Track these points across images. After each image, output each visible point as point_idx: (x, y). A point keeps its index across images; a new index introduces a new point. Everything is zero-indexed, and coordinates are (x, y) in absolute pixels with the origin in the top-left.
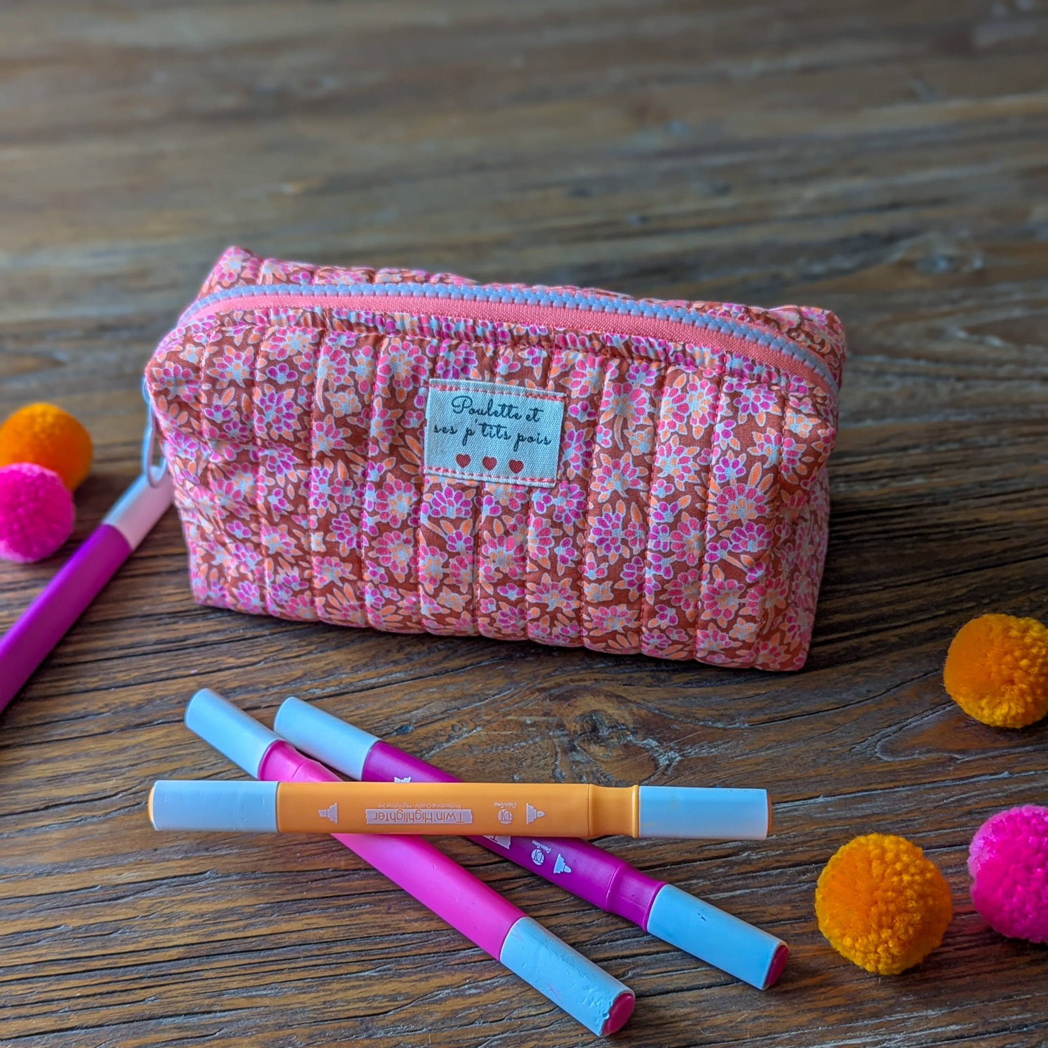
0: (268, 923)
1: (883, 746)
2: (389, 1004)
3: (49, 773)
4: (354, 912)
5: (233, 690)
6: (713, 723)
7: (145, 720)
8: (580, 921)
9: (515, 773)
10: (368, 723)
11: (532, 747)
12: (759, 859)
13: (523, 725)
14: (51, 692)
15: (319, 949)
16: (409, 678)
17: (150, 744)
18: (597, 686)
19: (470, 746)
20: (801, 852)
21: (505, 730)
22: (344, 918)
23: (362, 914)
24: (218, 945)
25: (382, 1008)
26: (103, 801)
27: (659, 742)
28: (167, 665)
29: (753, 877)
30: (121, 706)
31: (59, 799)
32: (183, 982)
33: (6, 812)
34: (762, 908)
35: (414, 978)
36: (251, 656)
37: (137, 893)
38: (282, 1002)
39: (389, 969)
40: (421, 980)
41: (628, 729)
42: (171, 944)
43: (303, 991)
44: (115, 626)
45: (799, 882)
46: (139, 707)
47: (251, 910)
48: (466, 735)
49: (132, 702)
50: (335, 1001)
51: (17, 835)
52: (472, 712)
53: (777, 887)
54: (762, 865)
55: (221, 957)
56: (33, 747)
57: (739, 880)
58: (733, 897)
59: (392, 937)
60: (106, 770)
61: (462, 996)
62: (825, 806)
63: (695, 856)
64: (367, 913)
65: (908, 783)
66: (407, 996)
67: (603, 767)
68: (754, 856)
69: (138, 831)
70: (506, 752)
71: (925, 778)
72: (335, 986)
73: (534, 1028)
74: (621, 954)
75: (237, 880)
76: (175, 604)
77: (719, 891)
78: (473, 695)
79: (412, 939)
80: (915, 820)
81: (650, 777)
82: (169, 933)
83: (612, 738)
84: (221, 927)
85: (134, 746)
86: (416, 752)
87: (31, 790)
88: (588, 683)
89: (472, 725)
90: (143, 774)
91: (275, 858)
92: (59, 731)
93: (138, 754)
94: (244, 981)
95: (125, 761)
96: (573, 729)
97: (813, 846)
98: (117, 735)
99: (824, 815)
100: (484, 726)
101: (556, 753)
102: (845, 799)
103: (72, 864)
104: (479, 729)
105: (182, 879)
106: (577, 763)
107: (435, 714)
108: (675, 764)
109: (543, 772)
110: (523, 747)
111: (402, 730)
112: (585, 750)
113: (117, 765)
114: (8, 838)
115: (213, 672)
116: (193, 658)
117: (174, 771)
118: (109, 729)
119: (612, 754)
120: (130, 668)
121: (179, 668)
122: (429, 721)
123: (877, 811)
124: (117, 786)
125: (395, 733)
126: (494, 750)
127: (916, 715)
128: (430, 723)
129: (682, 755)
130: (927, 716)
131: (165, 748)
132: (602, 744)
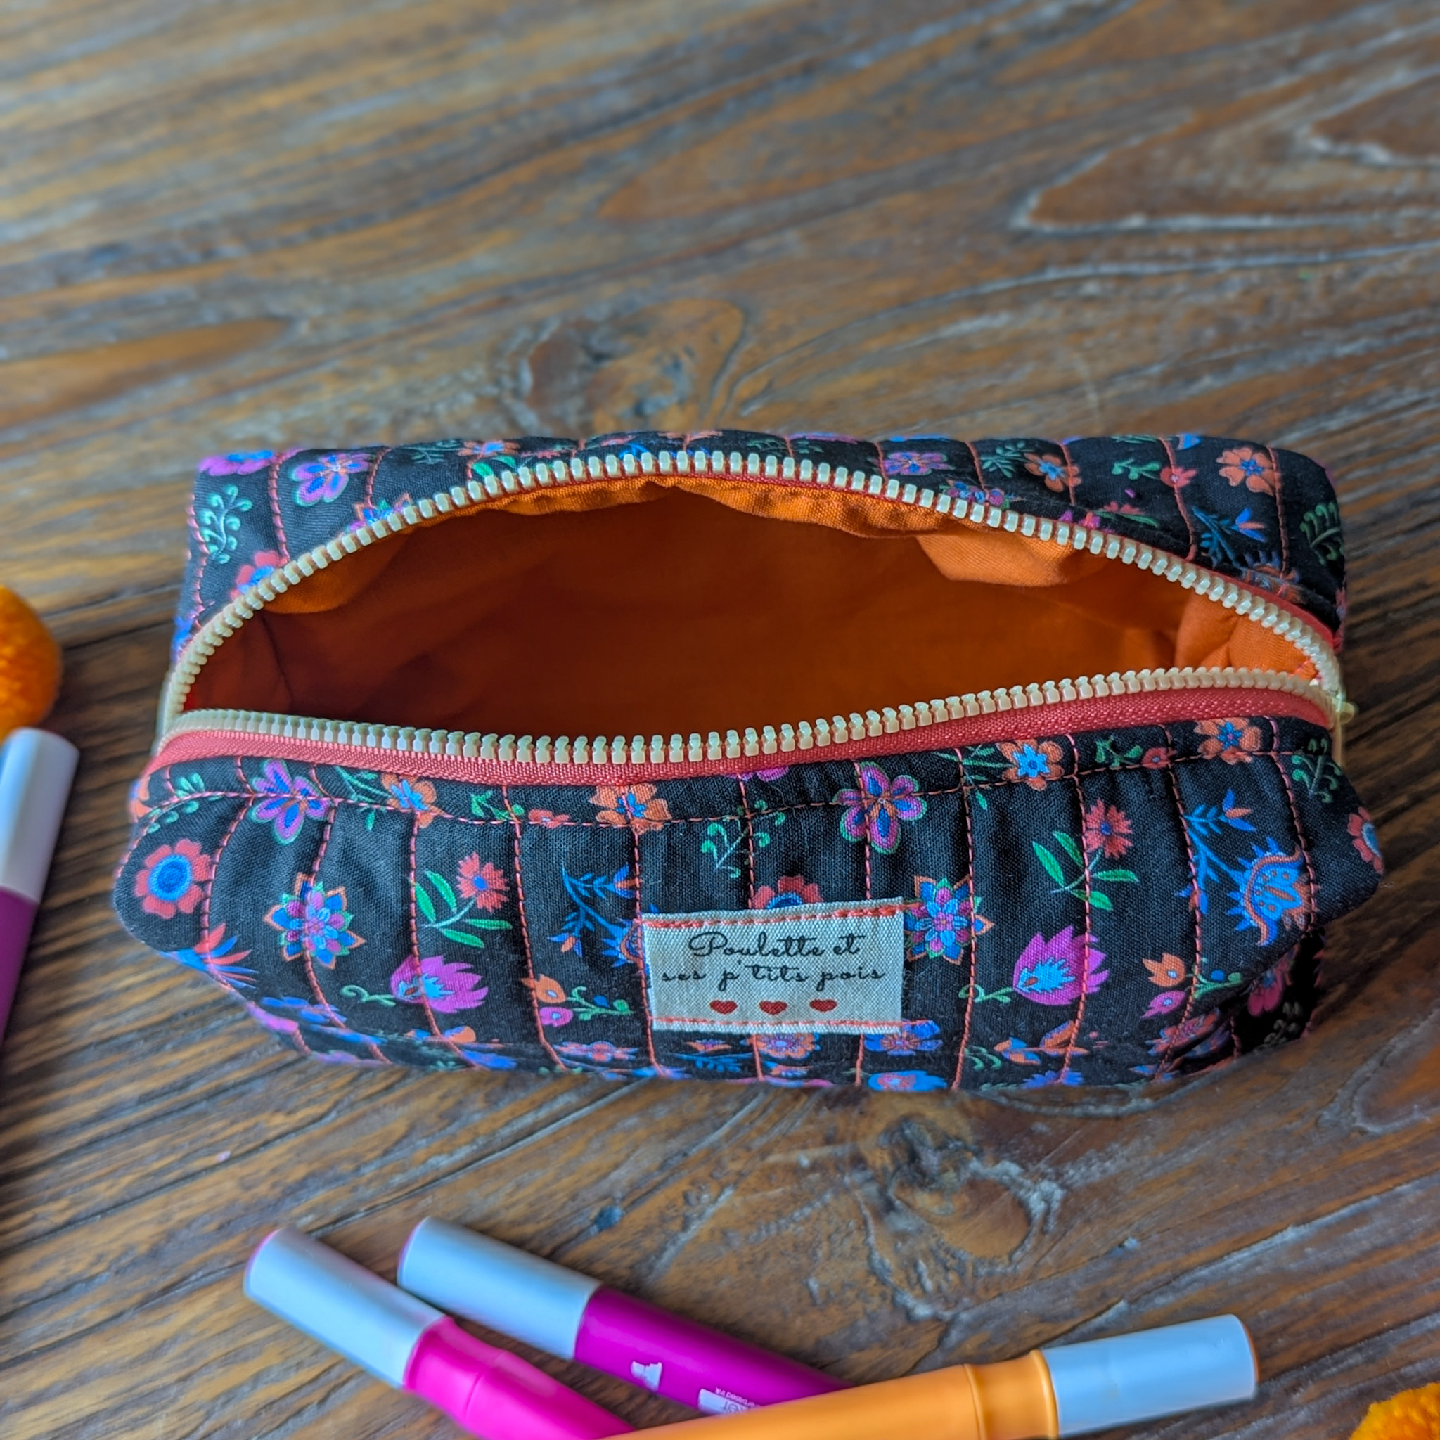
5: (302, 1184)
7: (173, 1277)
9: (808, 1276)
10: (545, 1215)
11: (824, 1215)
13: (796, 1171)
19: (724, 1233)
20: (1284, 1349)
21: (771, 1187)
27: (1023, 1166)
28: (174, 1149)
30: (125, 1254)
36: (308, 1103)
41: (966, 1148)
44: (58, 1078)
45: (1292, 1408)
46: (155, 1253)
49: (141, 1243)
56: (3, 1373)
67: (947, 1237)
70: (785, 1233)
76: (145, 1009)
81: (1023, 1242)
83: (945, 1170)
85: (174, 1339)
86: (639, 1262)
89: (714, 1188)
90: (207, 1397)
92: (36, 1329)
93: (187, 1353)
95: (168, 1372)
96: (878, 1163)
98: (139, 1319)
99: (1302, 1262)
100: (735, 1184)
101: (865, 1223)
102: (1329, 1226)
104: (729, 1192)
106: (902, 1236)
107: (648, 1174)
108: (1056, 1206)
109: (852, 1265)
110: (808, 1219)
111: (604, 1221)
112: (909, 1205)
113: (158, 1383)
115: (256, 1149)
116: (214, 1126)
117: (256, 1379)
118: (121, 1308)
119: (954, 1205)
120: (114, 1166)
121: (196, 1151)
122: (644, 1191)
123: (1379, 1240)
124: (172, 1428)
125: (595, 1228)
126: (764, 1233)
127: (1400, 1029)
128: (646, 1194)
129: (1062, 1186)
130: (1417, 1026)
131: (225, 1331)
132: (933, 1186)
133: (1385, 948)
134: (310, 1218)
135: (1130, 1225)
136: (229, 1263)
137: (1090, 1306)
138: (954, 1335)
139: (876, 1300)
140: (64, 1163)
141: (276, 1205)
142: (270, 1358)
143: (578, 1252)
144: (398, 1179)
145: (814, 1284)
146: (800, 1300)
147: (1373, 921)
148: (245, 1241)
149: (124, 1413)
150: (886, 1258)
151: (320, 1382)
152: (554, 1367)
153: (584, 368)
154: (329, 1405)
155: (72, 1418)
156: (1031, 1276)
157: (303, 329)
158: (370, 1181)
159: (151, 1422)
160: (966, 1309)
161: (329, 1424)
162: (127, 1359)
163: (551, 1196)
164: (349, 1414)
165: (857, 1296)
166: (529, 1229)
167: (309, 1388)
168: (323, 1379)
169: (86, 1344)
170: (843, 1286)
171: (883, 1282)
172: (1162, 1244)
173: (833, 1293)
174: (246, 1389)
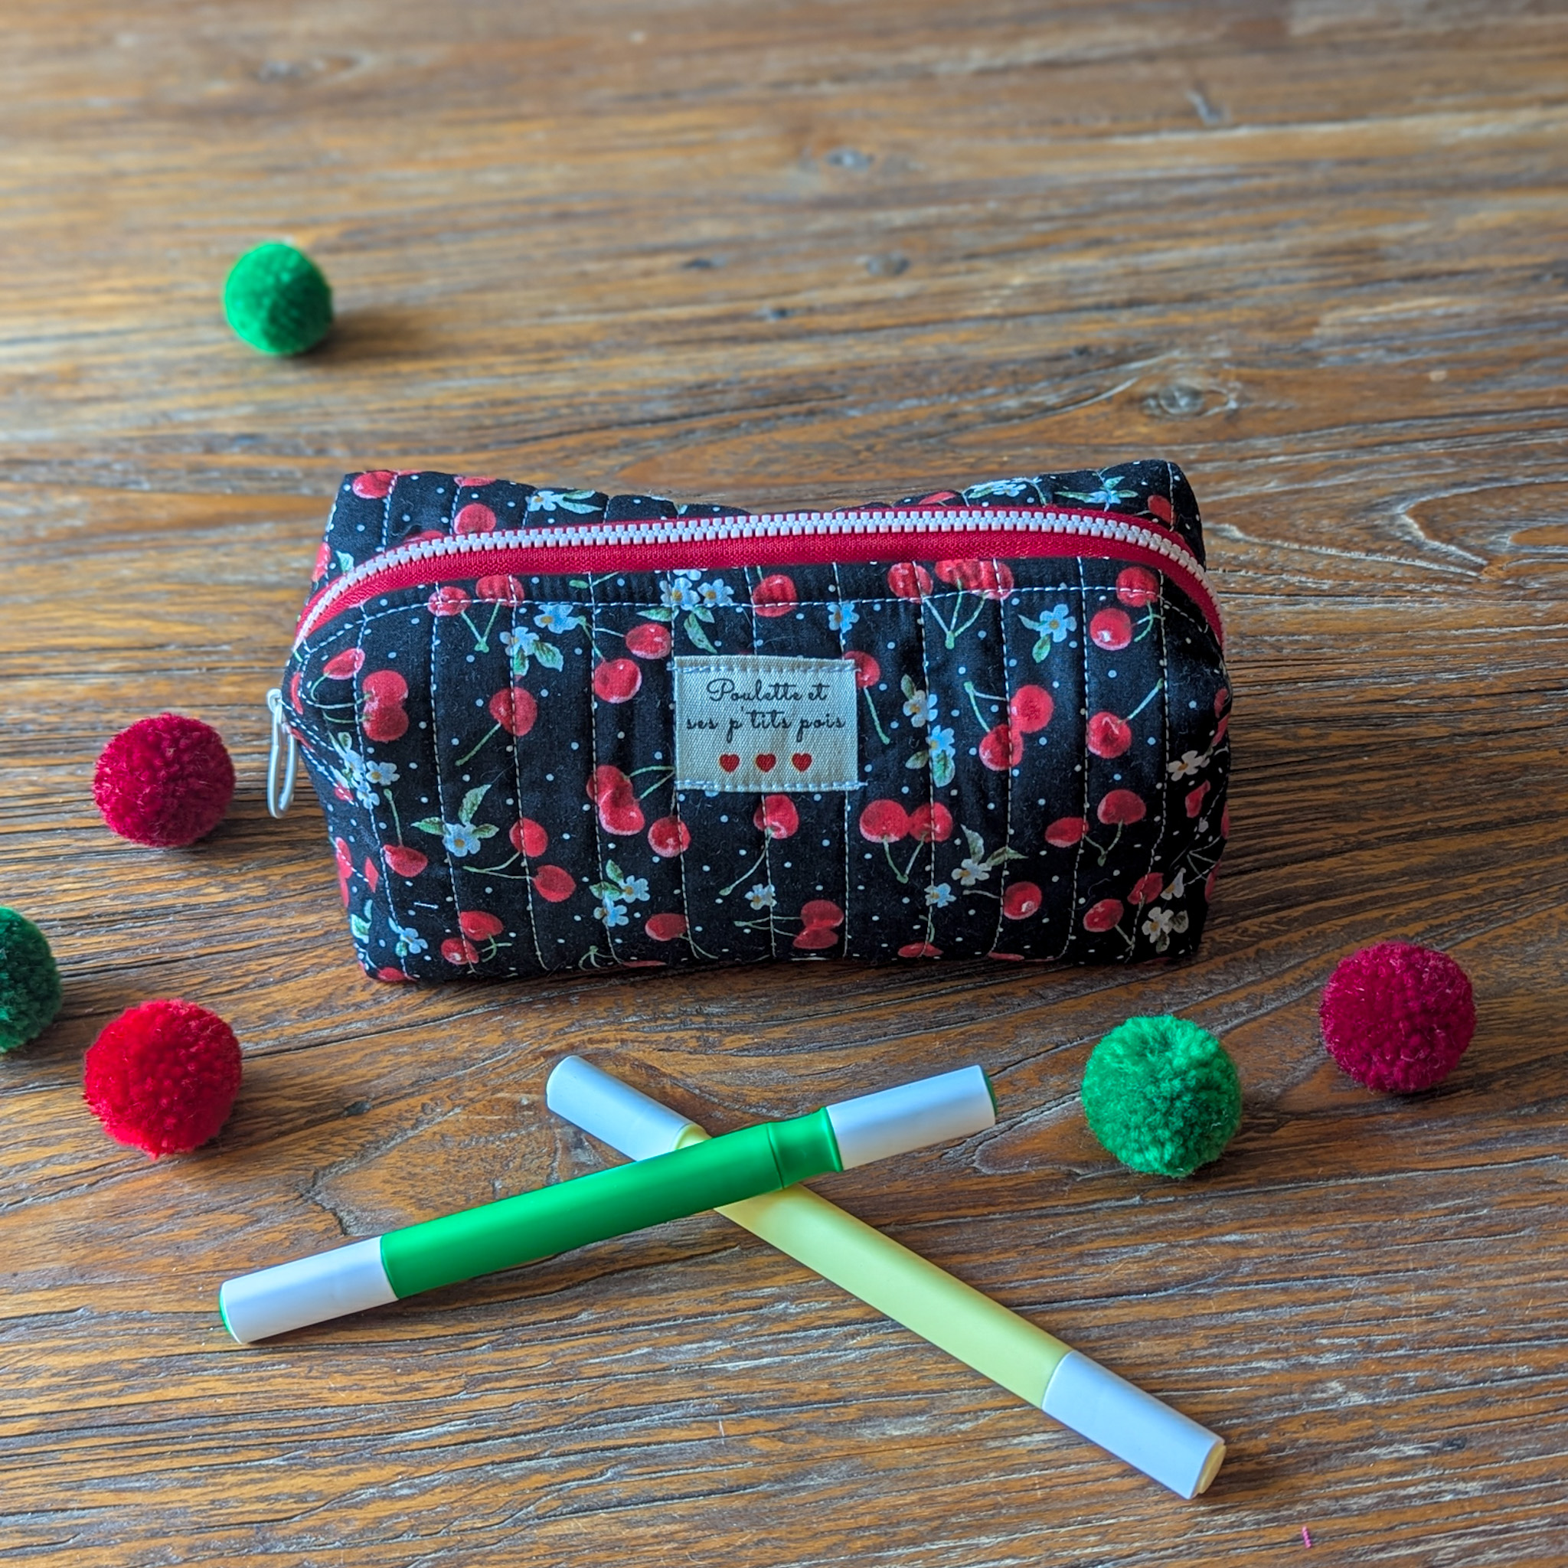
0: (151, 1388)
1: (983, 1152)
2: (295, 1506)
6: (769, 1110)
8: (555, 1396)
12: (799, 1314)
15: (214, 1425)
16: (373, 1030)
17: (21, 1118)
18: (623, 1051)
23: (274, 1377)
24: (84, 1415)
25: (286, 1511)
29: (787, 1340)
32: (34, 1467)
34: (790, 1385)
35: (331, 1470)
38: (158, 1499)
39: (301, 1457)
40: (340, 1474)
42: (23, 1412)
43: (186, 1485)
47: (132, 1367)
50: (226, 1500)
52: (451, 1084)
53: (816, 1355)
54: (801, 1323)
55: (87, 1432)
57: (767, 1343)
59: (308, 1412)
61: (391, 1498)
63: (717, 1308)
65: (1008, 1208)
66: (320, 1497)
68: (792, 1310)
72: (229, 1479)
73: (476, 1546)
74: (601, 1444)
77: (740, 1358)
78: (455, 1060)
79: (335, 1415)
82: (22, 1397)
84: (89, 1390)
88: (611, 1046)
91: (169, 1292)
94: (113, 1467)
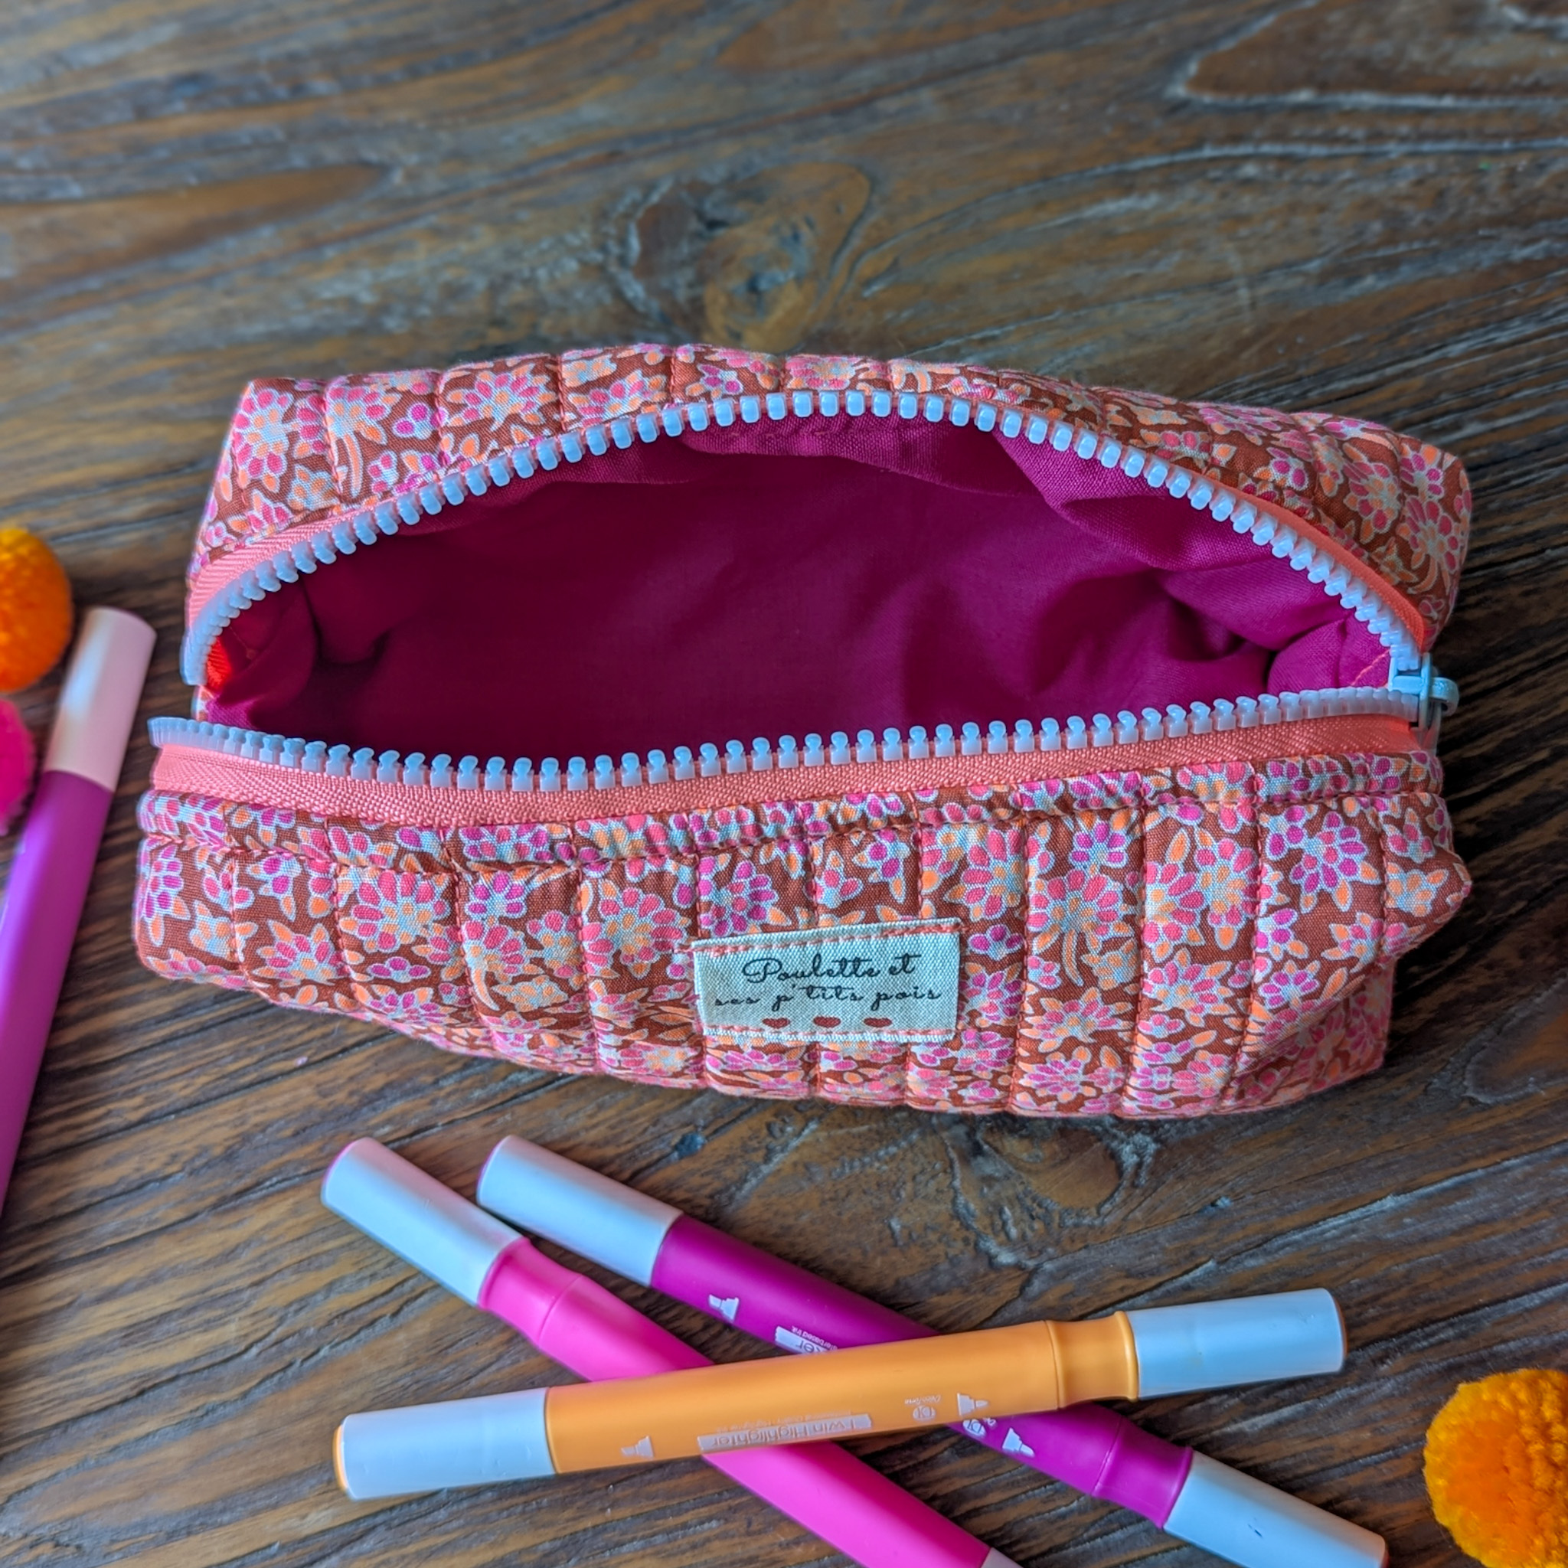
3: (120, 1321)
4: (697, 1539)
5: (380, 1093)
7: (247, 1181)
9: (891, 1216)
10: (626, 1138)
11: (910, 1155)
14: (68, 1138)
19: (807, 1167)
20: (1374, 1319)
21: (858, 1124)
22: (683, 1552)
26: (232, 1365)
28: (250, 1051)
30: (199, 1155)
31: (158, 1374)
33: (77, 1412)
37: (342, 1546)
45: (1378, 1379)
46: (229, 1156)
48: (795, 1143)
49: (215, 1145)
51: (111, 1458)
56: (77, 1268)
58: (1279, 1424)
60: (214, 1301)
62: (1397, 1215)
64: (717, 1537)
67: (1034, 1185)
69: (306, 1424)
70: (869, 1170)
71: (1549, 1136)
75: (493, 1502)
80: (1542, 1227)
81: (1112, 1195)
85: (247, 1244)
86: (720, 1192)
87: (102, 1361)
89: (800, 1120)
90: (281, 1302)
92: (110, 1224)
93: (259, 1258)
95: (241, 1275)
97: (1389, 1305)
98: (212, 1221)
99: (1399, 1232)
100: (820, 1117)
101: (952, 1167)
102: (1429, 1196)
103: (220, 1506)
104: (813, 1126)
105: (406, 1509)
106: (989, 1180)
108: (1148, 1160)
109: (937, 1208)
110: (893, 1157)
111: (685, 1147)
112: (997, 1150)
113: (232, 1286)
114: (98, 1464)
115: (334, 1056)
116: (292, 1030)
117: (330, 1287)
118: (194, 1210)
119: (1044, 1152)
120: (189, 1066)
121: (272, 1055)
122: (726, 1120)
123: (1481, 1214)
124: (243, 1333)
125: (676, 1155)
126: (847, 1170)
127: (1522, 997)
128: (729, 1123)
129: (1156, 1140)
130: (1539, 995)
131: (299, 1239)
132: (1024, 1132)
133: (1513, 911)
134: (387, 1129)
135: (1225, 1184)
136: (304, 1170)
137: (1178, 1264)
138: (1037, 1285)
139: (959, 1245)
140: (139, 1060)
141: (353, 1113)
142: (344, 1267)
143: (657, 1178)
144: (477, 1094)
145: (896, 1225)
146: (881, 1241)
147: (1501, 882)
148: (321, 1149)
149: (197, 1314)
150: (971, 1203)
151: (392, 1295)
152: (628, 1293)
153: (698, 235)
154: (400, 1318)
155: (145, 1316)
156: (1119, 1230)
157: (397, 178)
158: (449, 1095)
159: (224, 1324)
160: (1051, 1259)
161: (401, 1336)
162: (201, 1261)
163: (632, 1120)
164: (422, 1328)
165: (940, 1240)
166: (610, 1151)
167: (382, 1300)
168: (396, 1291)
169: (160, 1242)
170: (926, 1228)
171: (968, 1228)
172: (1256, 1205)
173: (914, 1236)
174: (319, 1297)
